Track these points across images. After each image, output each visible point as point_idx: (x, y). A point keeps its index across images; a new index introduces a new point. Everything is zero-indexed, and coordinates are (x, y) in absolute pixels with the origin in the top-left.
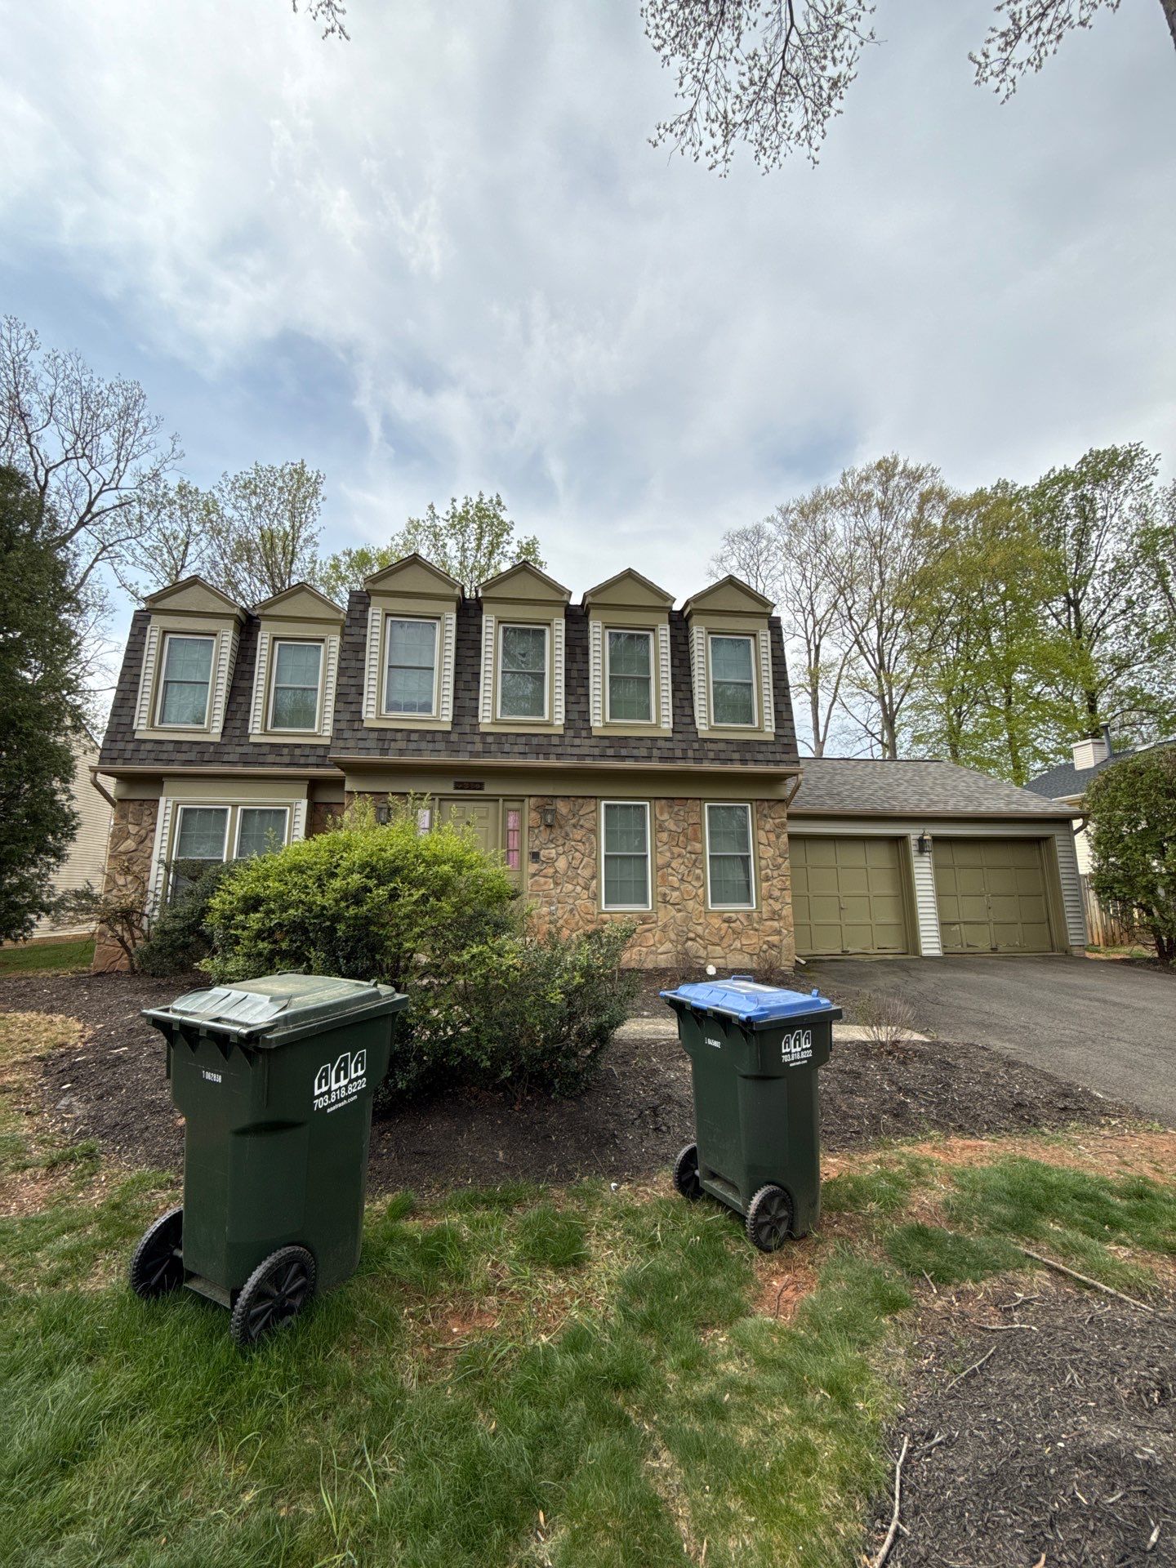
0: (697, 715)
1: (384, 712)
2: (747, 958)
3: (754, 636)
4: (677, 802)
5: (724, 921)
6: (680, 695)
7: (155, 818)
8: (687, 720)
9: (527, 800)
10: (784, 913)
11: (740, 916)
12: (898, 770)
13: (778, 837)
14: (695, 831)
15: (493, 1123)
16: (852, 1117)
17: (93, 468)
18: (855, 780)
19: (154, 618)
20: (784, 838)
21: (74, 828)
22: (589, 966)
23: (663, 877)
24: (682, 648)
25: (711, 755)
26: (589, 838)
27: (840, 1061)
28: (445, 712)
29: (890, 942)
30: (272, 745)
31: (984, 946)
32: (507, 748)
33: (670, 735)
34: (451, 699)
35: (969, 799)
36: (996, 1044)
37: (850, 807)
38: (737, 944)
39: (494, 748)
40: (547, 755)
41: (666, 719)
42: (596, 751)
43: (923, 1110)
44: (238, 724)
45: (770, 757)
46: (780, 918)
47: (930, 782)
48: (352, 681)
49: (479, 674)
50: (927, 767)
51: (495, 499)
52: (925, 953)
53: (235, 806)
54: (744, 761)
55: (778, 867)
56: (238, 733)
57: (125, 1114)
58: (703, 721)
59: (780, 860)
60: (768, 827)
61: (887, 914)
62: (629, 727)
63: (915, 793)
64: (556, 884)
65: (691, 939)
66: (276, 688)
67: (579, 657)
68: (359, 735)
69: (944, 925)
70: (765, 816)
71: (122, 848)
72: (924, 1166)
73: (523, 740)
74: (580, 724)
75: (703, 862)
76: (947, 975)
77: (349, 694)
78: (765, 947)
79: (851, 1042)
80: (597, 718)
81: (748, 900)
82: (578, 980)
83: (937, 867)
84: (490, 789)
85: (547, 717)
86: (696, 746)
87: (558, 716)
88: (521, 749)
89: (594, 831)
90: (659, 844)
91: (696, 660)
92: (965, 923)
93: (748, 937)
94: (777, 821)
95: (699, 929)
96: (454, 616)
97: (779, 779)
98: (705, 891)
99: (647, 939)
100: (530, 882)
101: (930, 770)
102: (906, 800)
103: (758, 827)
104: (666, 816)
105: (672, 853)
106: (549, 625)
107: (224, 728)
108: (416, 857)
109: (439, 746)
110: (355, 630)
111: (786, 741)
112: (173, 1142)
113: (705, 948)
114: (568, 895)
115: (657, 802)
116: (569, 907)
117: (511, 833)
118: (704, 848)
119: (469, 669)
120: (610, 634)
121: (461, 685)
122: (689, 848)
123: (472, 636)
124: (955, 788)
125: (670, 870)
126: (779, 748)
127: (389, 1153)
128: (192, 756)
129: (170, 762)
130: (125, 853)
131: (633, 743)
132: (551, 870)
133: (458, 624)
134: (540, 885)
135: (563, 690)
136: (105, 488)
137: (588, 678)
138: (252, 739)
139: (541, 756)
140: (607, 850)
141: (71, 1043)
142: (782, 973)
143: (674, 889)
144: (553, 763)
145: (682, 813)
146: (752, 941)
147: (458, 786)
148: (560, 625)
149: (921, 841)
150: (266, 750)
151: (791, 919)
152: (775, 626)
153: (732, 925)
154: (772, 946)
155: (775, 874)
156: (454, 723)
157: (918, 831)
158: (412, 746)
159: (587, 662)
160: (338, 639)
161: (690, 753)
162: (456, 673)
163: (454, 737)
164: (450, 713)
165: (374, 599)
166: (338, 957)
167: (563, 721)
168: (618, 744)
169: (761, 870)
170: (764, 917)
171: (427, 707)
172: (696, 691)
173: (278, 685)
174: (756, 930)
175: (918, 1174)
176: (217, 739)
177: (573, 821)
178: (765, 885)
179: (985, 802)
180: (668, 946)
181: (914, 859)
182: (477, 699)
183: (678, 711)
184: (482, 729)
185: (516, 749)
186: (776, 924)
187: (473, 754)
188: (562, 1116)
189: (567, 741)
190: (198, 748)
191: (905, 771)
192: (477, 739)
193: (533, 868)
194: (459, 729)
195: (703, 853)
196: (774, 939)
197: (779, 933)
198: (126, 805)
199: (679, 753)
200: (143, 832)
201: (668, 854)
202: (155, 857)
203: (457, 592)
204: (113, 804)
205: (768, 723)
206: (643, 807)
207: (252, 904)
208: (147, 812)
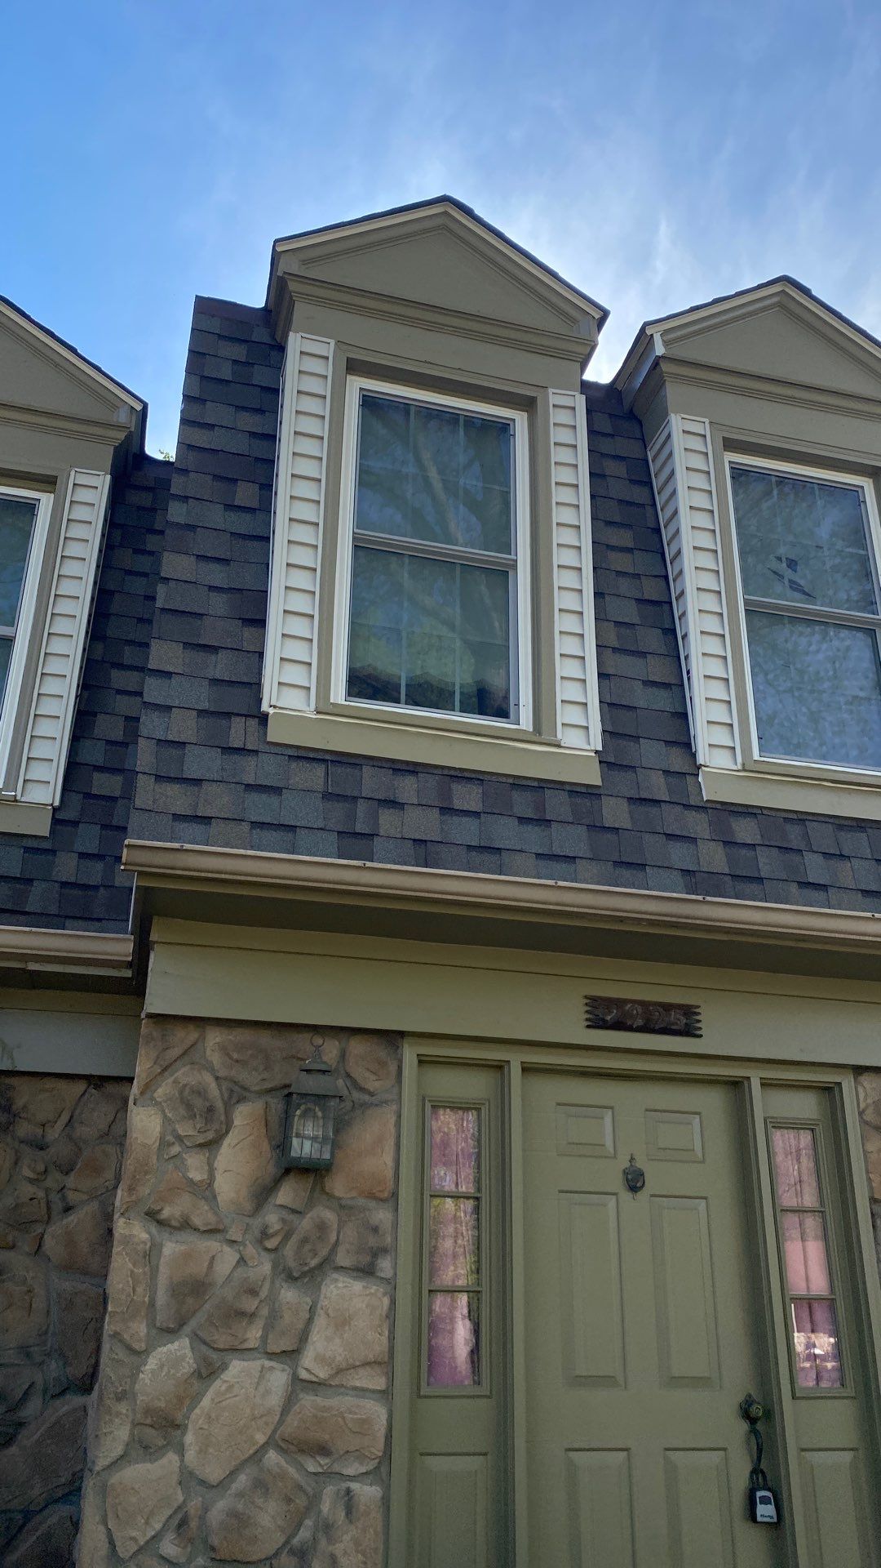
1: (342, 696)
9: (847, 1083)
28: (570, 715)
32: (815, 868)
68: (251, 769)
73: (862, 843)
88: (864, 874)
96: (580, 403)
147: (602, 1013)
156: (607, 762)
158: (466, 831)
163: (615, 812)
164: (594, 721)
165: (306, 312)
171: (493, 698)
184: (714, 791)
185: (846, 873)
187: (696, 880)
192: (698, 825)
194: (629, 785)
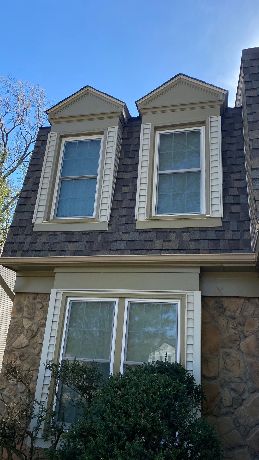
7: (45, 312)
19: (54, 127)
30: (159, 231)
44: (124, 212)
53: (122, 298)
56: (123, 220)
66: (159, 175)
71: (16, 344)
107: (112, 216)
128: (82, 246)
129: (62, 252)
130: (18, 349)
138: (138, 226)
150: (152, 236)
173: (161, 172)
176: (106, 228)
190: (86, 238)
198: (23, 298)
200: (34, 328)
202: (44, 356)
204: (12, 298)
208: (39, 306)
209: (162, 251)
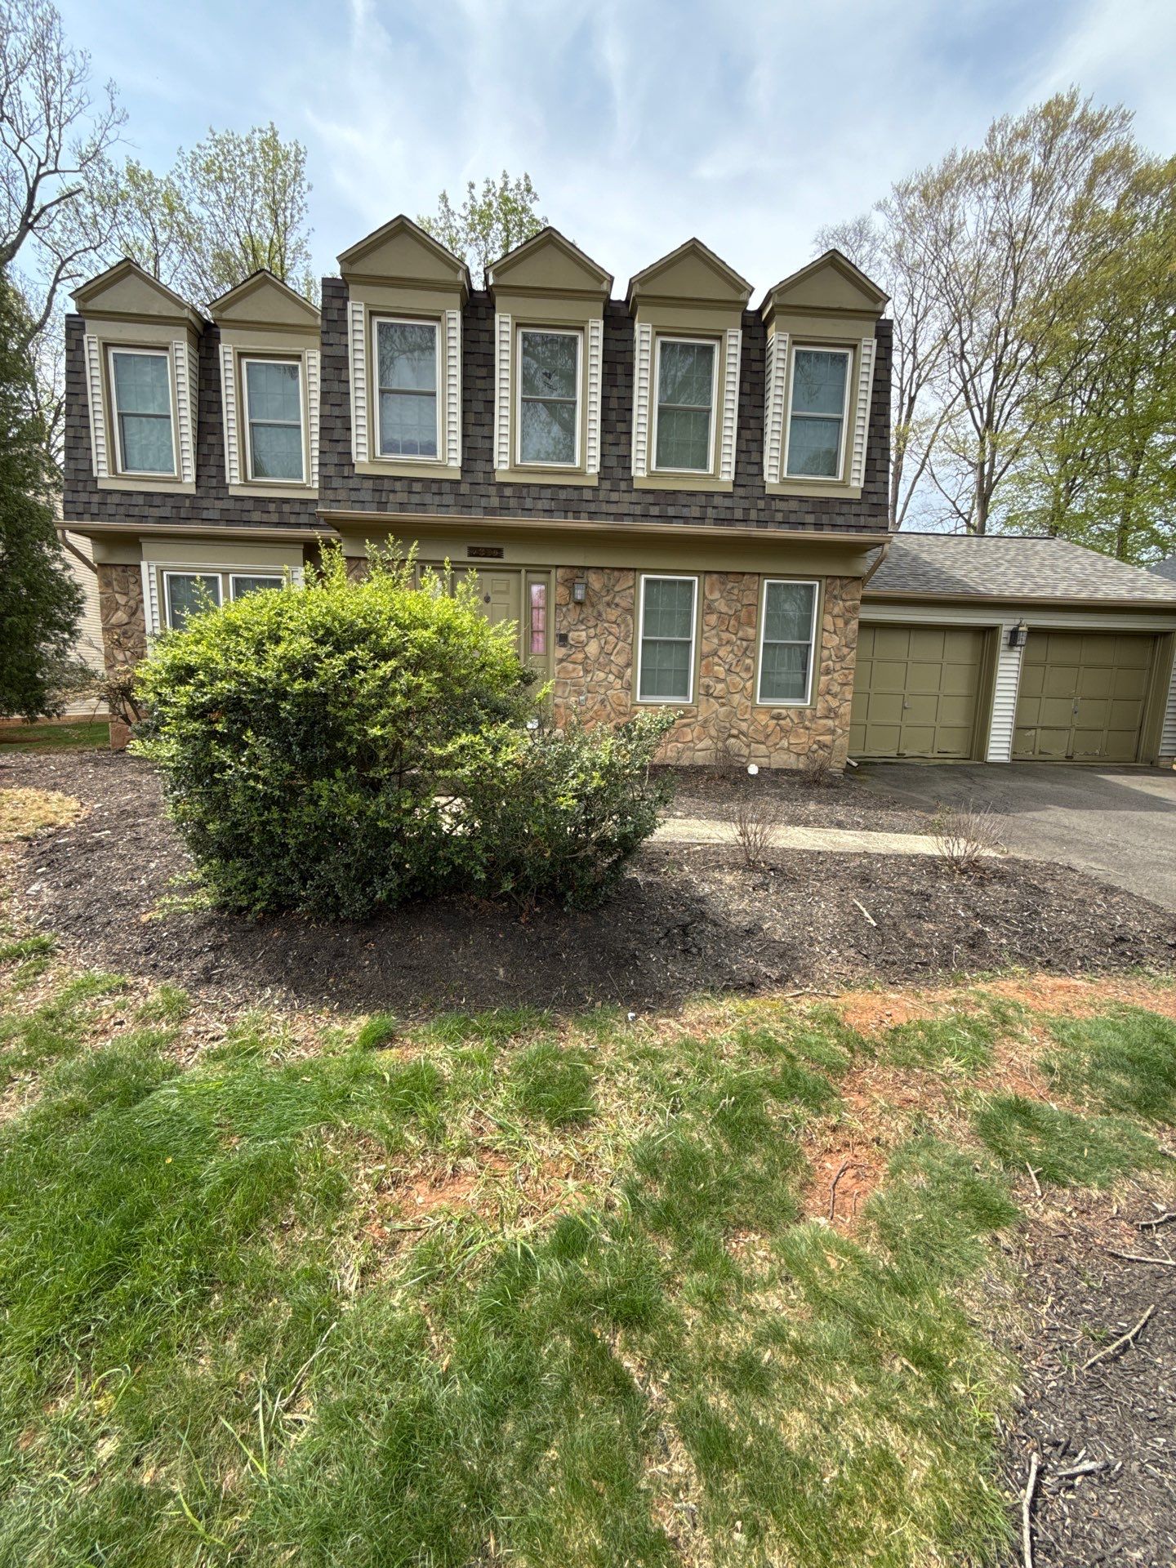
0: (766, 462)
1: (378, 454)
2: (793, 757)
3: (854, 347)
4: (731, 577)
5: (773, 718)
6: (747, 434)
7: (141, 586)
8: (754, 469)
9: (553, 571)
10: (842, 710)
11: (792, 713)
12: (998, 548)
13: (846, 623)
14: (750, 614)
15: (493, 937)
16: (919, 946)
17: (22, 140)
18: (945, 559)
19: (88, 323)
20: (854, 625)
21: (80, 602)
22: (612, 765)
23: (707, 666)
24: (756, 366)
25: (779, 517)
26: (624, 620)
27: (904, 880)
28: (452, 455)
29: (953, 746)
30: (257, 499)
31: (1059, 753)
32: (528, 503)
33: (730, 489)
34: (458, 437)
35: (1083, 583)
36: (1080, 863)
37: (937, 591)
38: (785, 743)
39: (513, 503)
40: (577, 514)
41: (726, 468)
42: (638, 510)
43: (1004, 941)
44: (213, 471)
45: (853, 521)
46: (837, 715)
47: (1036, 562)
48: (337, 411)
49: (493, 402)
50: (1034, 545)
51: (523, 182)
52: (991, 758)
53: (225, 574)
54: (818, 526)
55: (842, 658)
56: (214, 482)
57: (89, 905)
58: (774, 471)
59: (845, 650)
60: (836, 611)
61: (955, 714)
62: (682, 478)
63: (1017, 575)
64: (586, 671)
65: (734, 736)
66: (252, 425)
67: (621, 380)
68: (352, 483)
69: (1019, 729)
70: (835, 597)
71: (113, 621)
72: (1011, 1012)
73: (547, 493)
74: (618, 473)
75: (755, 650)
76: (1017, 784)
77: (335, 429)
78: (815, 747)
79: (916, 856)
80: (641, 464)
81: (802, 695)
82: (597, 781)
83: (1026, 664)
84: (509, 557)
85: (578, 464)
86: (761, 504)
87: (592, 462)
88: (546, 505)
89: (631, 611)
90: (706, 628)
91: (772, 384)
92: (1043, 728)
93: (798, 736)
94: (849, 603)
95: (744, 726)
96: (458, 315)
97: (858, 549)
98: (754, 686)
99: (684, 734)
100: (557, 668)
101: (1038, 548)
102: (1005, 583)
103: (824, 611)
104: (716, 595)
105: (720, 639)
106: (582, 329)
107: (198, 476)
108: (391, 619)
109: (449, 499)
110: (333, 338)
111: (874, 499)
112: (135, 939)
113: (748, 746)
114: (599, 684)
115: (707, 578)
116: (600, 698)
117: (535, 612)
118: (758, 634)
119: (481, 396)
120: (664, 345)
121: (472, 418)
122: (740, 634)
123: (483, 348)
124: (1067, 570)
125: (716, 659)
126: (865, 509)
127: (371, 965)
128: (166, 512)
129: (143, 518)
130: (119, 626)
131: (683, 500)
132: (581, 656)
133: (465, 330)
134: (568, 672)
135: (598, 426)
136: (43, 170)
137: (631, 410)
138: (232, 492)
139: (570, 514)
140: (645, 634)
141: (62, 822)
142: (830, 775)
143: (719, 680)
144: (584, 524)
145: (736, 591)
146: (801, 740)
147: (473, 552)
148: (596, 329)
149: (1014, 633)
150: (249, 505)
151: (848, 718)
152: (884, 332)
153: (782, 722)
154: (822, 746)
155: (838, 666)
156: (464, 470)
157: (1012, 621)
158: (415, 499)
159: (630, 387)
160: (318, 355)
161: (753, 515)
162: (465, 401)
163: (464, 489)
164: (458, 455)
165: (353, 290)
166: (290, 744)
167: (598, 469)
168: (664, 501)
169: (822, 661)
170: (819, 714)
171: (430, 449)
172: (768, 429)
173: (254, 421)
174: (807, 728)
175: (1005, 1021)
176: (192, 490)
177: (608, 598)
178: (823, 678)
179: (1104, 588)
180: (707, 742)
181: (1001, 654)
182: (491, 438)
183: (743, 457)
184: (499, 478)
185: (540, 505)
186: (830, 723)
187: (488, 511)
188: (575, 931)
189: (602, 495)
190: (170, 502)
191: (1007, 550)
192: (493, 490)
193: (560, 652)
194: (470, 478)
195: (756, 640)
196: (827, 739)
197: (832, 732)
198: (108, 571)
199: (739, 514)
200: (132, 603)
201: (716, 641)
202: (149, 629)
203: (461, 277)
204: (95, 570)
205: (856, 475)
206: (691, 583)
207: (183, 674)
208: (132, 580)
209: (261, 523)
